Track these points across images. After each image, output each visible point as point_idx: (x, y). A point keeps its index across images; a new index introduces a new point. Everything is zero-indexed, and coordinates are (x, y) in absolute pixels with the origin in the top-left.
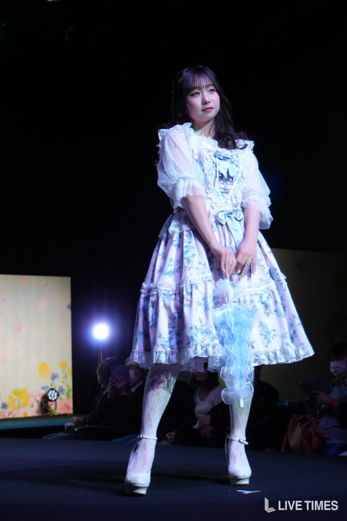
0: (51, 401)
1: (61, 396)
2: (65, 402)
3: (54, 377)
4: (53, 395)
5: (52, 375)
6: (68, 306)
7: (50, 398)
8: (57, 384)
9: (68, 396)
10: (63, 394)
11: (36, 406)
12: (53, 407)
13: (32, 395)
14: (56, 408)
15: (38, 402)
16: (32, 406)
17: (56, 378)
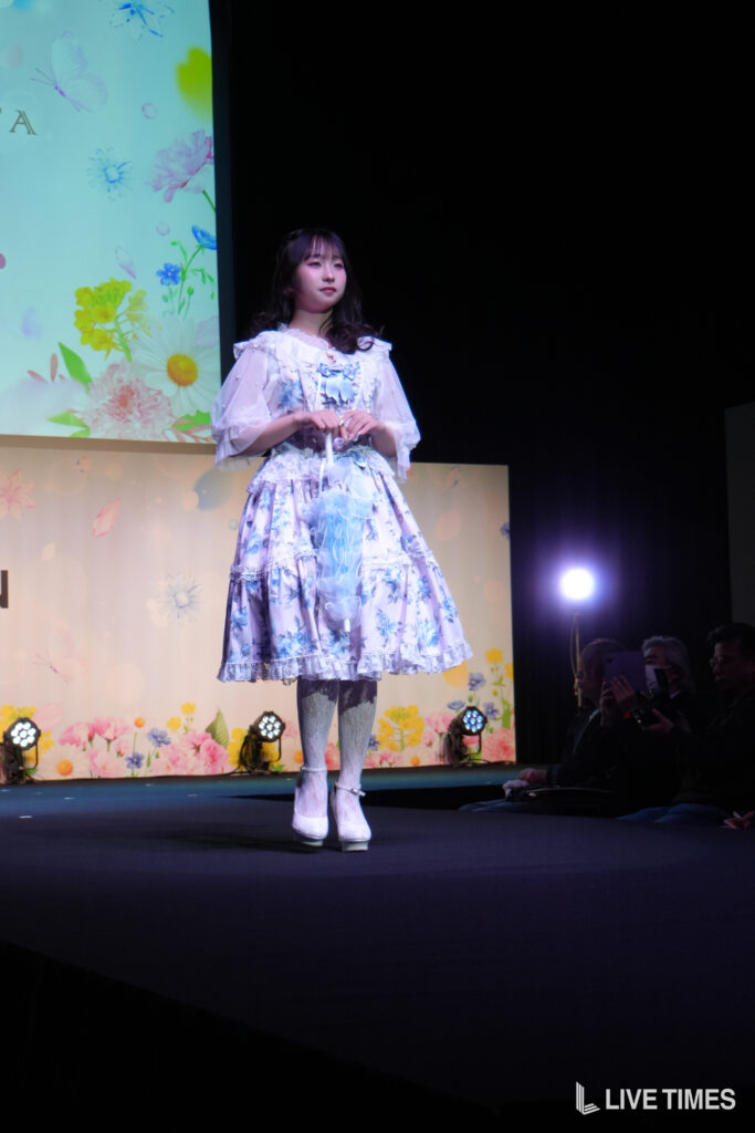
0: (470, 733)
1: (492, 724)
2: (499, 736)
3: (475, 682)
4: (473, 722)
5: (471, 680)
6: (503, 529)
7: (468, 727)
8: (483, 698)
9: (505, 725)
10: (495, 719)
11: (438, 745)
12: (473, 748)
13: (429, 721)
14: (480, 750)
15: (441, 734)
16: (430, 744)
17: (479, 685)
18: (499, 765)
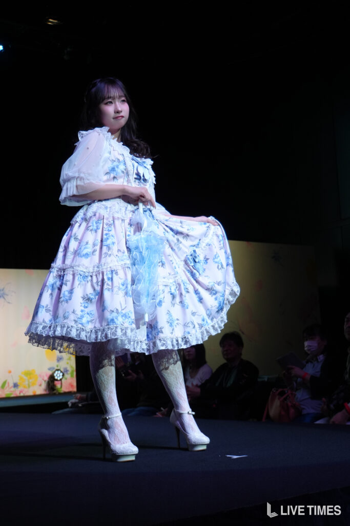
0: (57, 380)
1: (66, 376)
2: (69, 381)
4: (58, 375)
5: (58, 358)
7: (56, 378)
8: (63, 365)
9: (72, 376)
10: (68, 374)
11: (44, 385)
12: (58, 386)
13: (40, 376)
14: (61, 387)
15: (45, 381)
16: (40, 385)
17: (61, 360)
18: (69, 393)
